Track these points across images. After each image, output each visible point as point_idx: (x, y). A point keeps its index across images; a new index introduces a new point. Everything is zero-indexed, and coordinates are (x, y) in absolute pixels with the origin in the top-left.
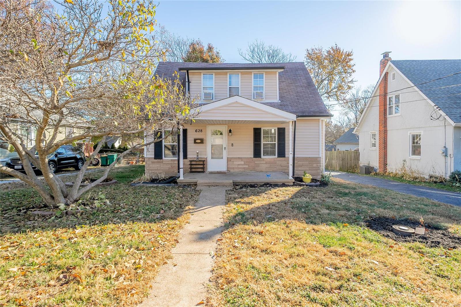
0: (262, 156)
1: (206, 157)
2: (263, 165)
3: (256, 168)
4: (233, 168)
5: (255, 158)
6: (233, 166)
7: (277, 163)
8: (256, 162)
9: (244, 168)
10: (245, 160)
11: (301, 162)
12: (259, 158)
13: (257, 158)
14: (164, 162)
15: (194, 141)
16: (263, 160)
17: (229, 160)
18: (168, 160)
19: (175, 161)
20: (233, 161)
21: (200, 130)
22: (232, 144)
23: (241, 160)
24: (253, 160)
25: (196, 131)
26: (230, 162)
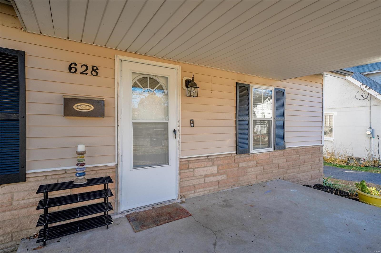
0: (252, 150)
1: (113, 164)
2: (252, 169)
3: (241, 179)
4: (195, 187)
5: (239, 156)
6: (194, 182)
8: (241, 165)
9: (218, 182)
10: (221, 162)
11: (303, 157)
12: (246, 155)
13: (243, 156)
15: (61, 108)
16: (253, 157)
17: (183, 165)
20: (194, 169)
21: (90, 69)
22: (191, 120)
23: (210, 163)
24: (236, 160)
25: (70, 68)
26: (187, 171)
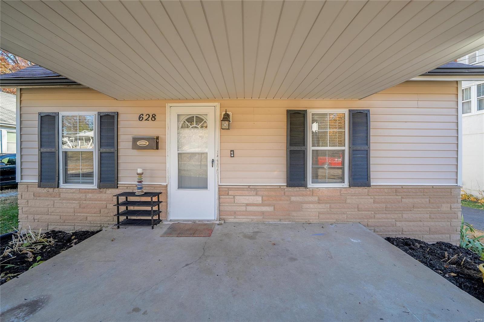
0: (310, 185)
1: (165, 184)
2: (311, 206)
3: (294, 214)
4: (235, 213)
5: (290, 189)
6: (235, 209)
7: (348, 201)
8: (293, 199)
9: (263, 213)
10: (266, 193)
11: (411, 200)
12: (302, 189)
13: (297, 189)
14: (62, 195)
16: (313, 192)
17: (223, 191)
18: (72, 191)
19: (88, 193)
20: (234, 196)
21: (151, 117)
22: (231, 151)
23: (253, 193)
24: (286, 194)
25: (140, 117)
26: (227, 197)
